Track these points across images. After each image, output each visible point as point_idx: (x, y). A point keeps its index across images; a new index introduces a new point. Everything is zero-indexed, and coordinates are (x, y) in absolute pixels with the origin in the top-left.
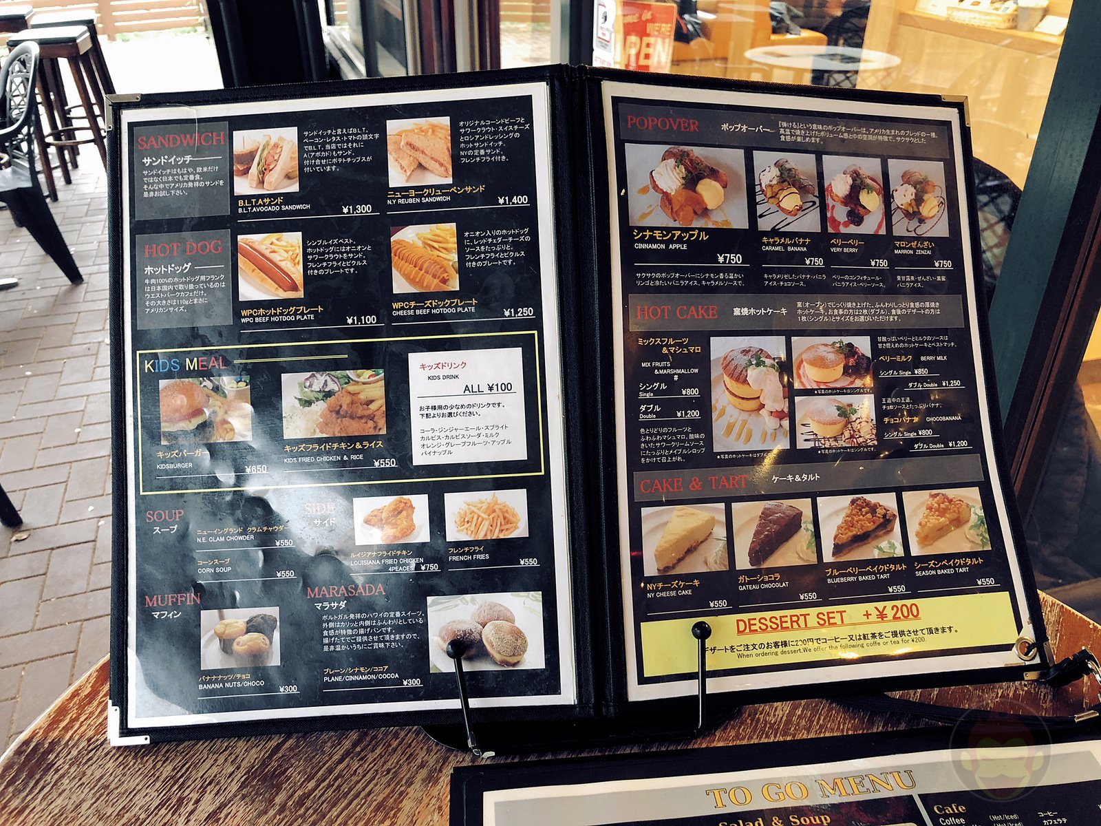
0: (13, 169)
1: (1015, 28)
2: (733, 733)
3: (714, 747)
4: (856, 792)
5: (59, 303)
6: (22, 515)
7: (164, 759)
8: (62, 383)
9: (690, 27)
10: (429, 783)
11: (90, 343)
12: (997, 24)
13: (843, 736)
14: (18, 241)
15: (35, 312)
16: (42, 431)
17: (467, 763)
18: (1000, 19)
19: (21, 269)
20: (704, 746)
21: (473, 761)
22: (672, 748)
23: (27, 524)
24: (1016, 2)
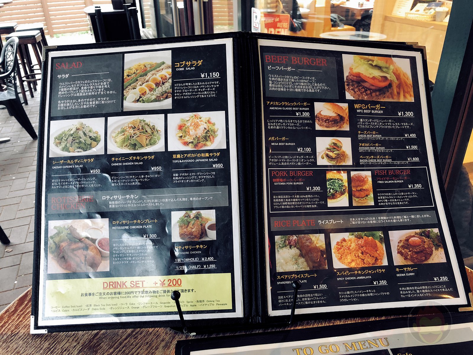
0: (8, 91)
1: (435, 20)
2: (306, 323)
3: (297, 329)
4: (362, 348)
5: (28, 147)
6: (10, 239)
7: (45, 340)
8: (28, 182)
9: (296, 25)
10: (166, 348)
12: (427, 19)
13: (356, 323)
14: (11, 122)
15: (17, 152)
16: (19, 202)
17: (183, 338)
18: (428, 17)
19: (12, 134)
20: (292, 329)
21: (186, 337)
22: (278, 330)
23: (12, 243)
24: (435, 10)
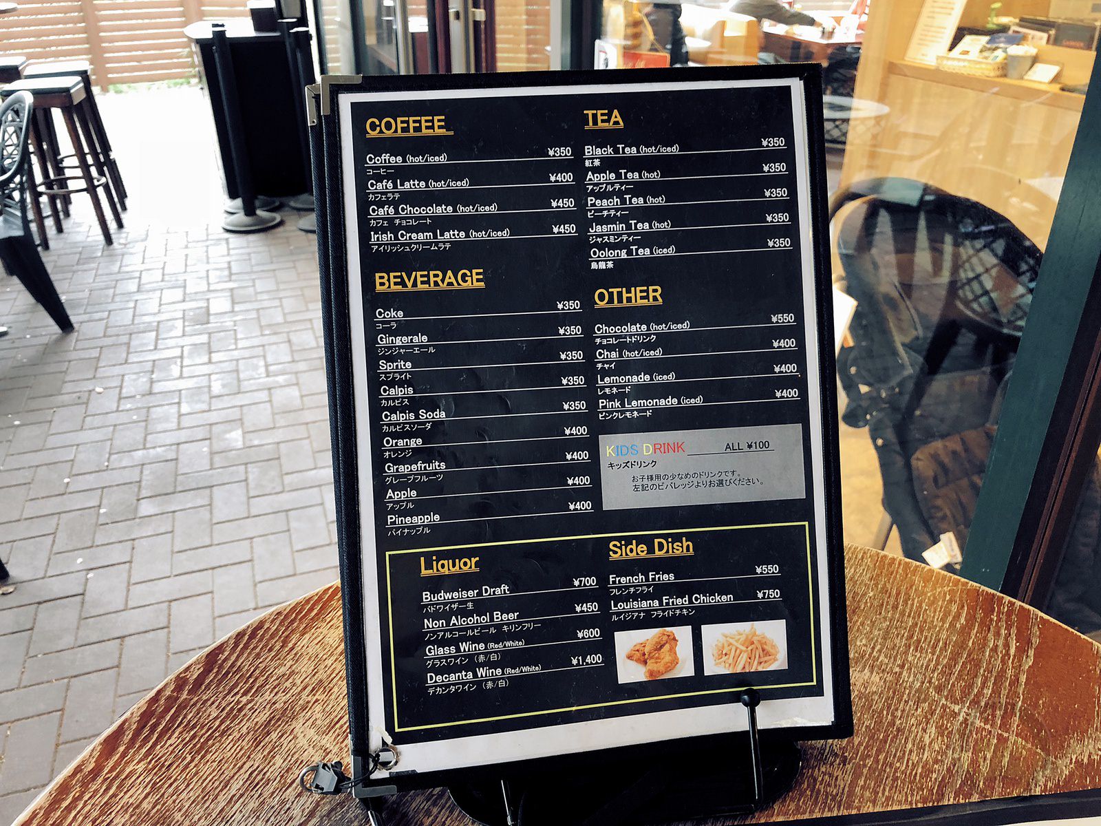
0: (4, 218)
1: (1005, 76)
2: (792, 807)
5: (49, 351)
6: (8, 568)
8: (51, 433)
11: (80, 392)
12: (987, 73)
14: (8, 290)
15: (25, 360)
16: (30, 481)
18: (989, 67)
19: (11, 318)
20: (763, 821)
23: (13, 578)
24: (1005, 51)
